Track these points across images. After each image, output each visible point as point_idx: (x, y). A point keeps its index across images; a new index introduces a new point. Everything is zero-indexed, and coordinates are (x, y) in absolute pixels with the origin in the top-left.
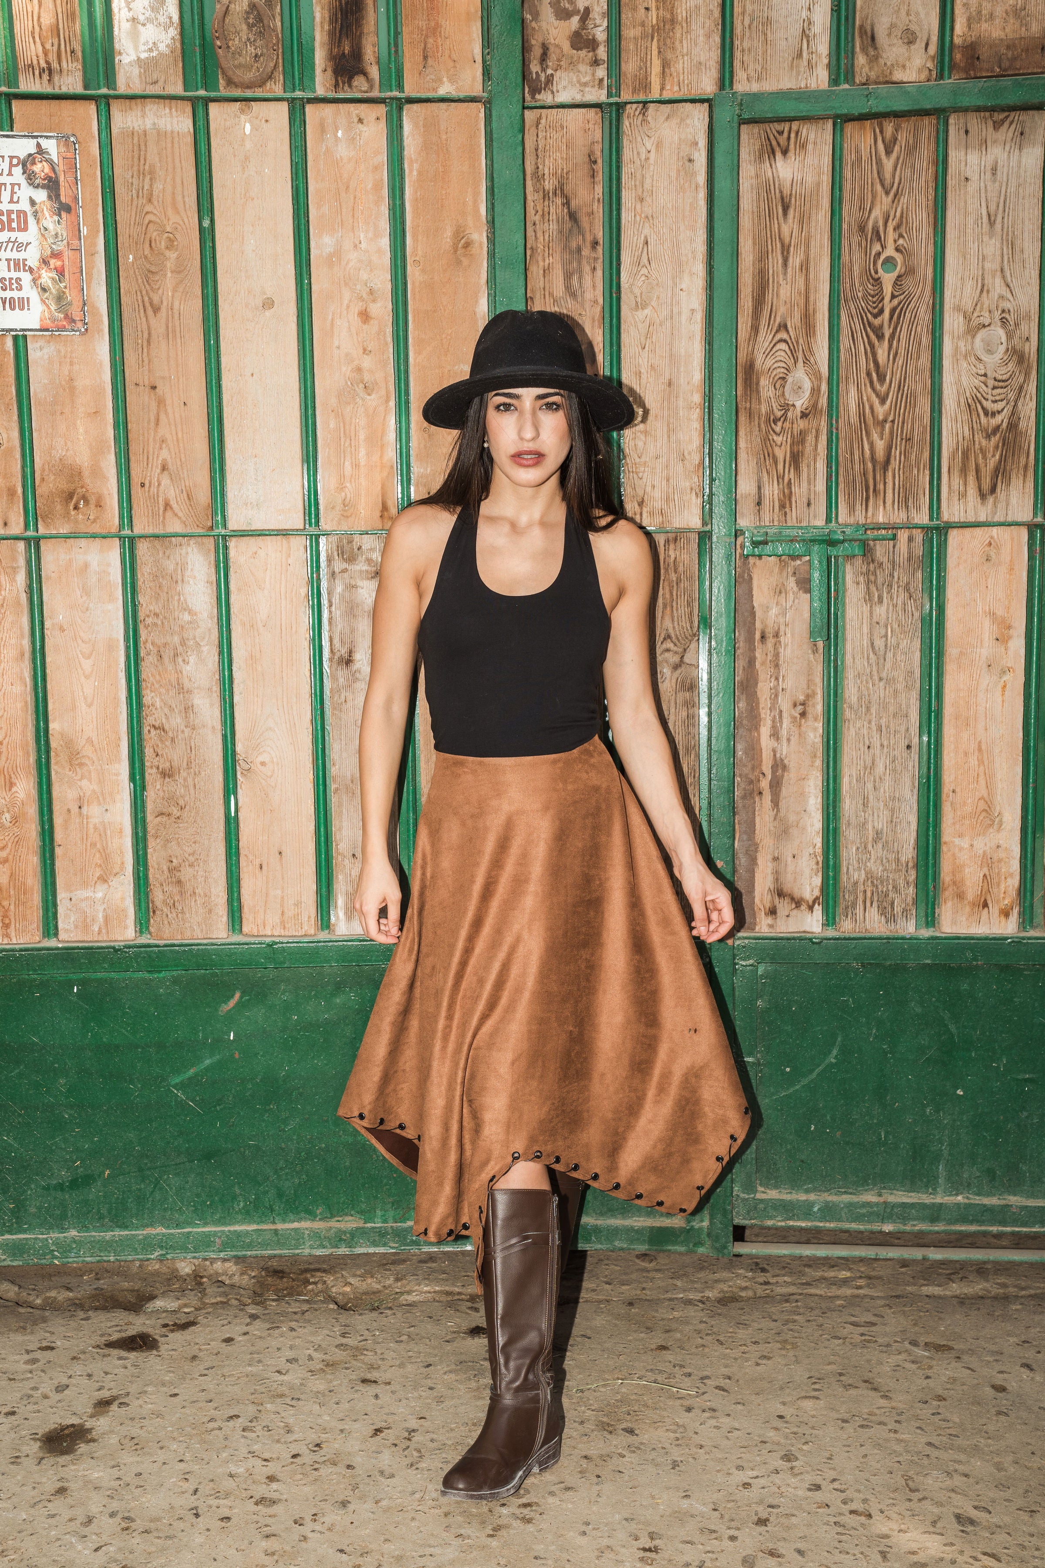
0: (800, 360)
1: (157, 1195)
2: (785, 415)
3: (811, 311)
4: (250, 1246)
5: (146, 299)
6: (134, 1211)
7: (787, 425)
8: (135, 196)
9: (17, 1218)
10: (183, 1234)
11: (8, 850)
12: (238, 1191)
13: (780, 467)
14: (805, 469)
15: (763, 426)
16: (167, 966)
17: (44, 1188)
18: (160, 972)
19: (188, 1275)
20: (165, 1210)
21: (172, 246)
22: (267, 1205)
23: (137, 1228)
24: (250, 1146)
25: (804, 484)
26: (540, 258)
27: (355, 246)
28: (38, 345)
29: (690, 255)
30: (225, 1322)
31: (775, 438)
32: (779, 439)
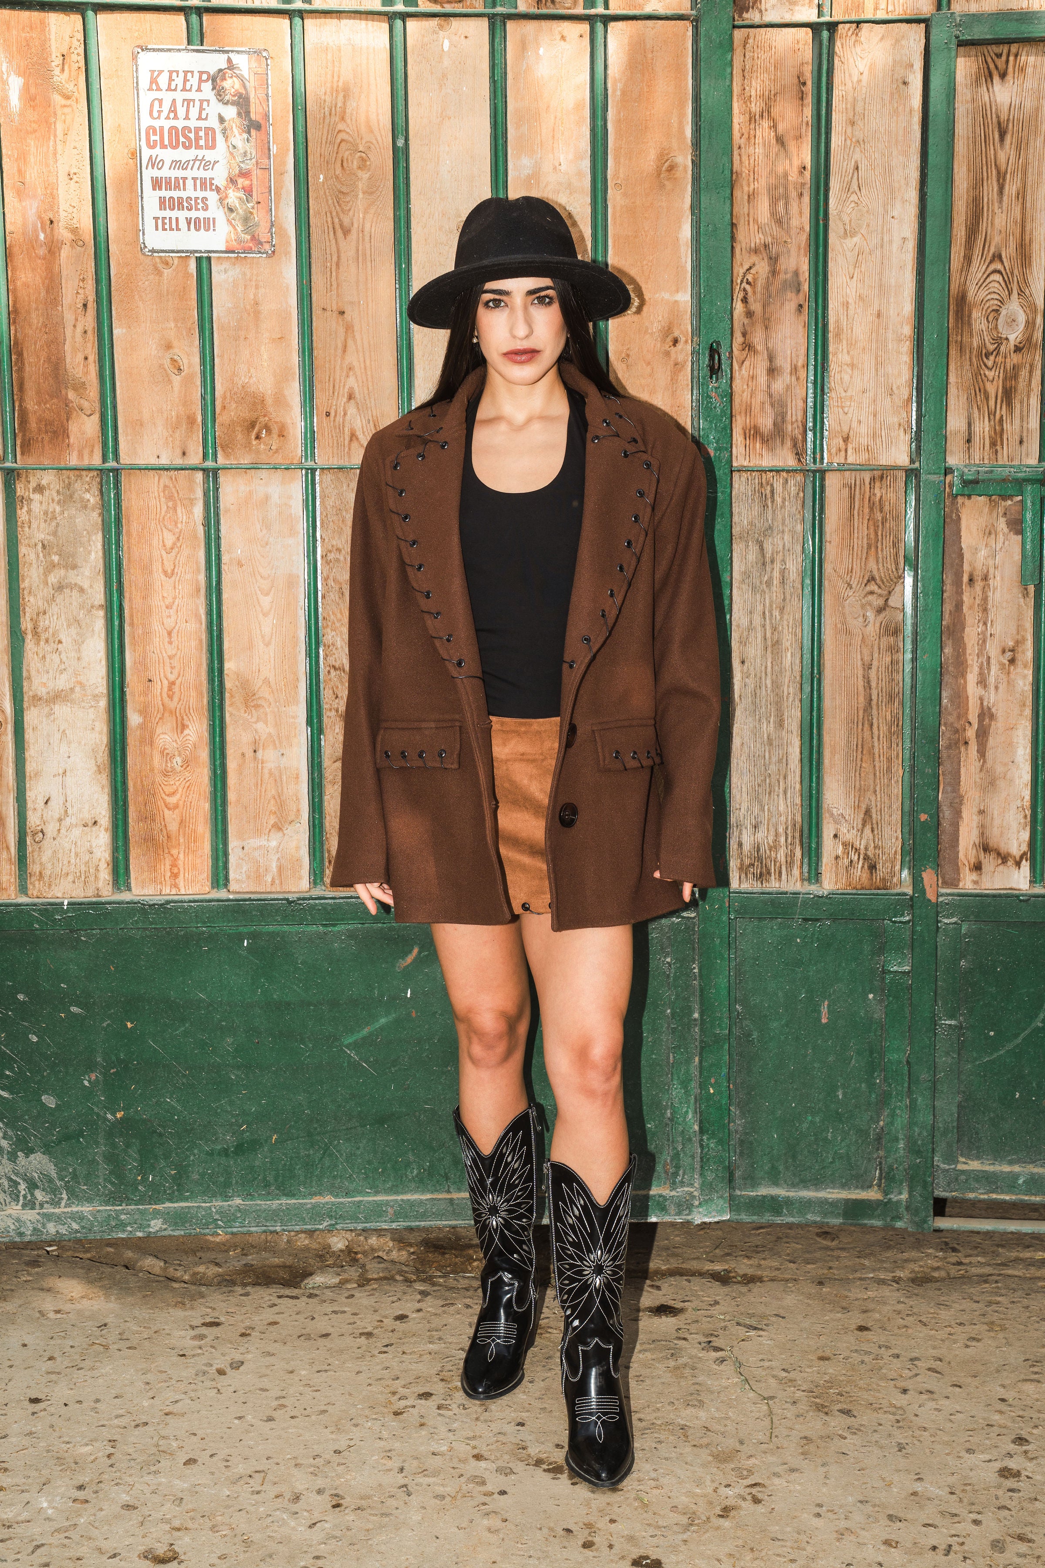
0: (1015, 292)
1: (327, 1162)
2: (997, 349)
3: (1027, 241)
4: (423, 1216)
5: (336, 220)
6: (302, 1178)
7: (1000, 359)
8: (327, 113)
9: (179, 1185)
10: (354, 1203)
11: (178, 796)
12: (411, 1158)
13: (992, 403)
14: (1018, 406)
15: (974, 360)
16: (342, 920)
17: (207, 1153)
18: (334, 925)
19: (341, 1251)
20: (335, 1177)
21: (365, 166)
22: (442, 1172)
23: (304, 1197)
24: (426, 1110)
25: (1017, 422)
26: (744, 183)
27: (555, 168)
28: (222, 267)
29: (903, 182)
30: (395, 1299)
31: (987, 372)
32: (990, 374)
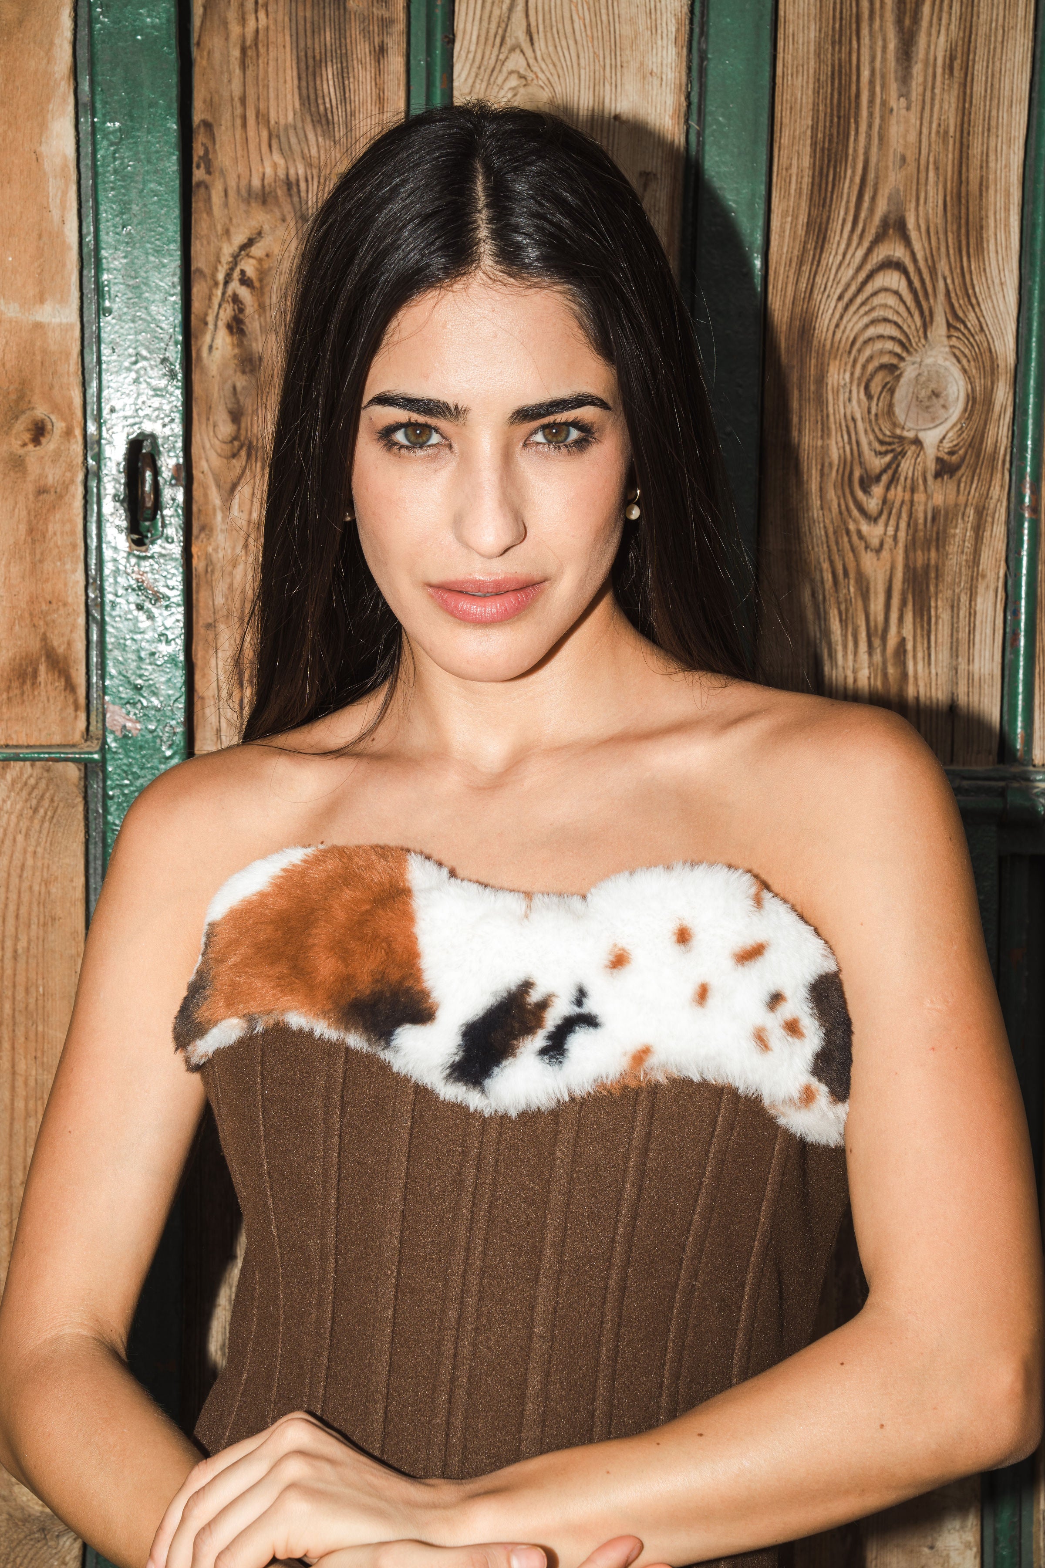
0: (940, 320)
2: (892, 469)
3: (974, 187)
7: (898, 494)
13: (877, 606)
14: (945, 616)
15: (831, 494)
25: (942, 656)
26: (232, 15)
29: (642, 22)
31: (865, 528)
32: (874, 532)
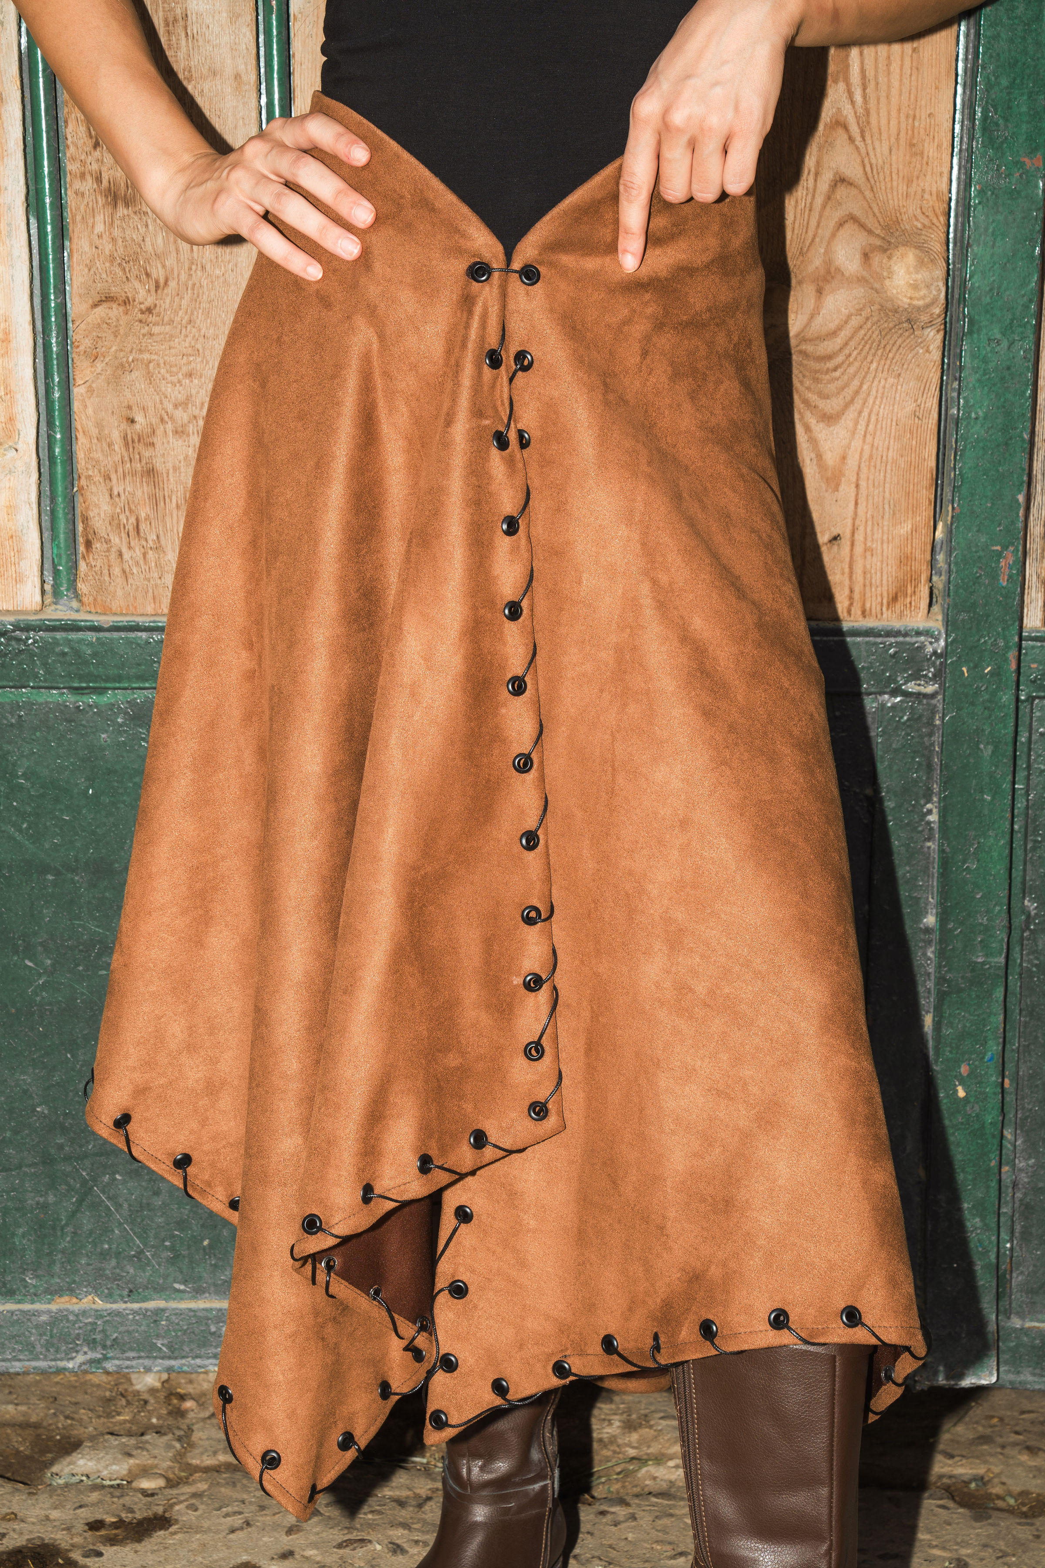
1: (86, 1221)
6: (30, 1256)
10: (144, 1313)
16: (119, 678)
18: (101, 691)
19: (152, 1391)
20: (104, 1255)
23: (35, 1296)
30: (238, 1521)
